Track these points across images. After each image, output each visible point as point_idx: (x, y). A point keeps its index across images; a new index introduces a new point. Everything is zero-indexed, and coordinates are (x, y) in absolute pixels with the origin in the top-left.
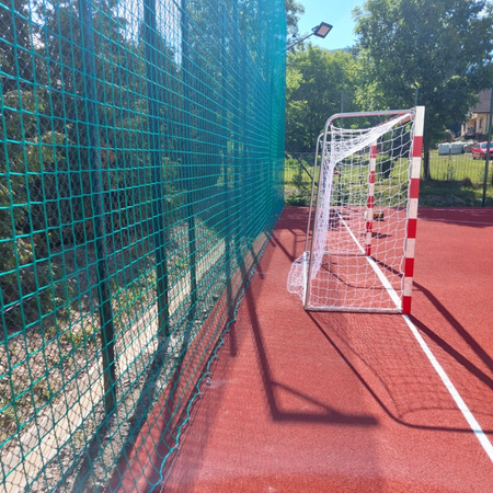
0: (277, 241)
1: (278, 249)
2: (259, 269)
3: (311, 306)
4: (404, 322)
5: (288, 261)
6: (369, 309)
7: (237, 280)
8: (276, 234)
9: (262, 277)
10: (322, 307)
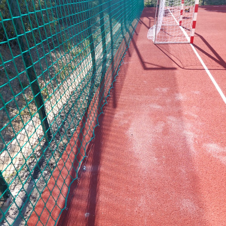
2: (136, 32)
5: (147, 29)
8: (141, 19)
9: (137, 35)
10: (161, 42)
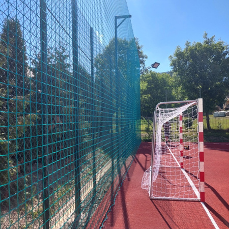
0: (137, 160)
1: (138, 164)
3: (153, 197)
4: (202, 206)
6: (183, 198)
7: (117, 181)
9: (129, 180)
10: (159, 197)
